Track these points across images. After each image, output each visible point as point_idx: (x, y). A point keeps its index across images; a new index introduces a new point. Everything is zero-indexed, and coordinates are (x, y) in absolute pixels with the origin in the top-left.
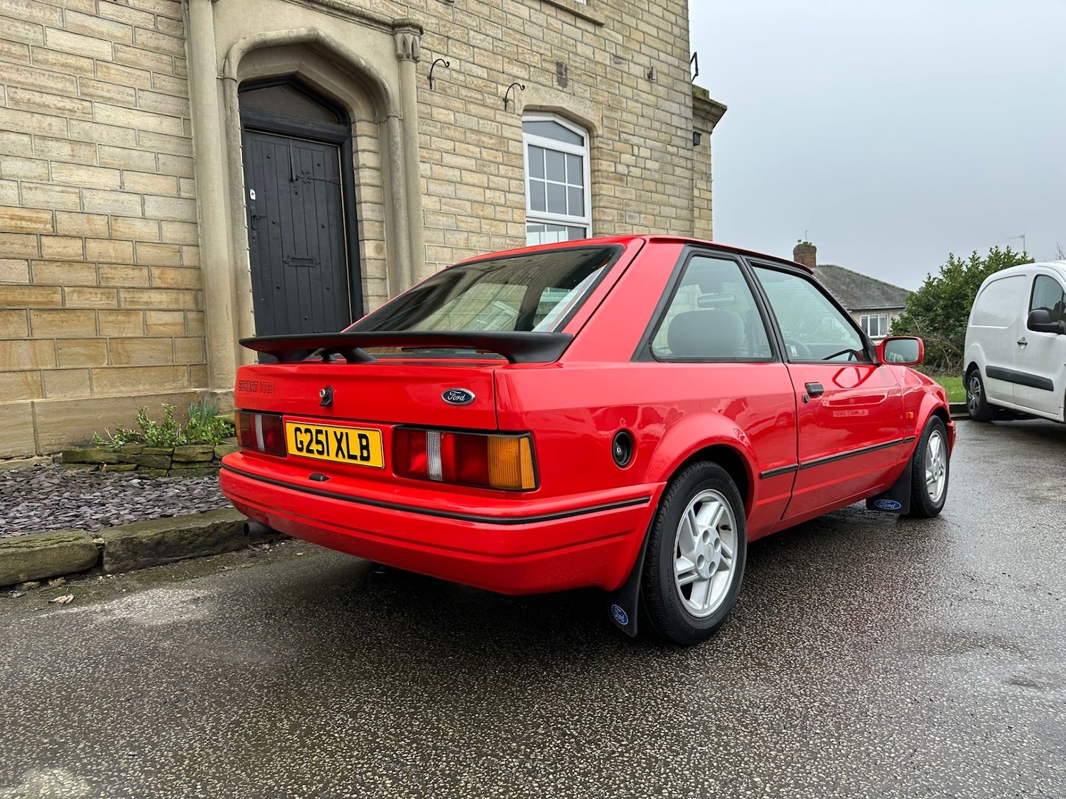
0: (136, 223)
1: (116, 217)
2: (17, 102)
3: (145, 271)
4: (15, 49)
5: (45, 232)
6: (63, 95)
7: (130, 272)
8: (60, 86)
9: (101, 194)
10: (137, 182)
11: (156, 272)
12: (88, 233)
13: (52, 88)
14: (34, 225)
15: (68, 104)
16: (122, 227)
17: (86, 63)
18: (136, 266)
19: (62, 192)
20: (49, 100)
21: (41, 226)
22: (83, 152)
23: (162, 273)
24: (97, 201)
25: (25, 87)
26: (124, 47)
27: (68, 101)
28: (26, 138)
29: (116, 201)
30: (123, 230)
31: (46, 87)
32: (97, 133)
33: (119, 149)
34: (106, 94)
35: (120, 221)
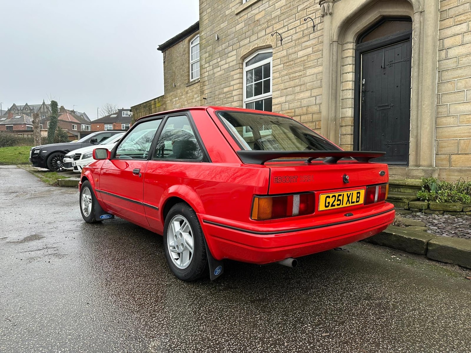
0: (313, 107)
1: (308, 106)
2: (290, 78)
3: (314, 124)
4: (291, 63)
5: (293, 116)
6: (300, 71)
7: (310, 124)
8: (299, 69)
9: (306, 100)
10: (315, 92)
11: (317, 123)
12: (302, 114)
13: (298, 70)
14: (290, 114)
15: (300, 73)
16: (310, 110)
17: (305, 58)
18: (312, 122)
19: (297, 102)
20: (297, 74)
21: (292, 114)
22: (303, 87)
23: (319, 123)
24: (305, 102)
25: (292, 73)
26: (315, 46)
27: (300, 72)
28: (291, 88)
29: (309, 101)
30: (309, 110)
31: (296, 71)
32: (307, 79)
33: (311, 83)
34: (310, 65)
35: (309, 107)
